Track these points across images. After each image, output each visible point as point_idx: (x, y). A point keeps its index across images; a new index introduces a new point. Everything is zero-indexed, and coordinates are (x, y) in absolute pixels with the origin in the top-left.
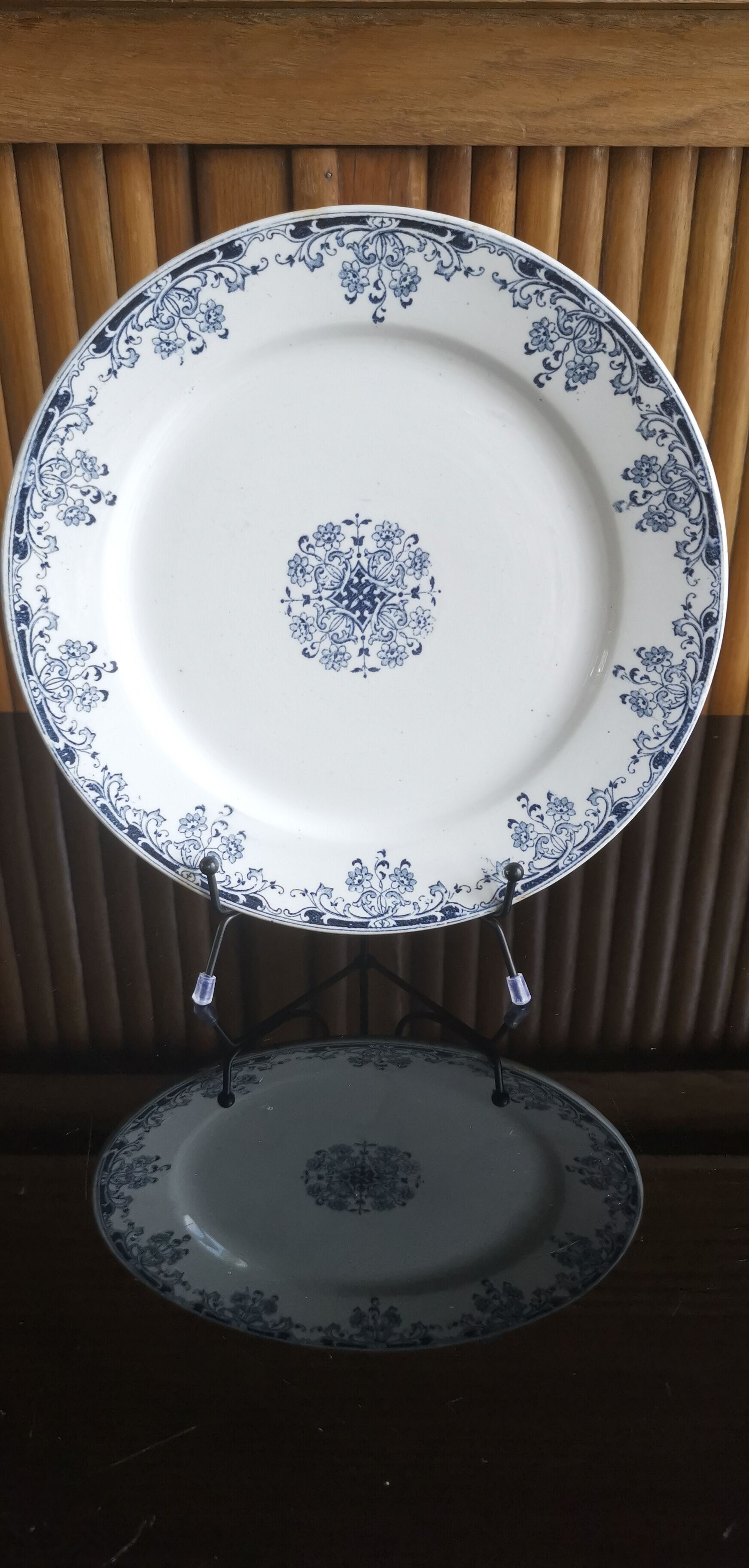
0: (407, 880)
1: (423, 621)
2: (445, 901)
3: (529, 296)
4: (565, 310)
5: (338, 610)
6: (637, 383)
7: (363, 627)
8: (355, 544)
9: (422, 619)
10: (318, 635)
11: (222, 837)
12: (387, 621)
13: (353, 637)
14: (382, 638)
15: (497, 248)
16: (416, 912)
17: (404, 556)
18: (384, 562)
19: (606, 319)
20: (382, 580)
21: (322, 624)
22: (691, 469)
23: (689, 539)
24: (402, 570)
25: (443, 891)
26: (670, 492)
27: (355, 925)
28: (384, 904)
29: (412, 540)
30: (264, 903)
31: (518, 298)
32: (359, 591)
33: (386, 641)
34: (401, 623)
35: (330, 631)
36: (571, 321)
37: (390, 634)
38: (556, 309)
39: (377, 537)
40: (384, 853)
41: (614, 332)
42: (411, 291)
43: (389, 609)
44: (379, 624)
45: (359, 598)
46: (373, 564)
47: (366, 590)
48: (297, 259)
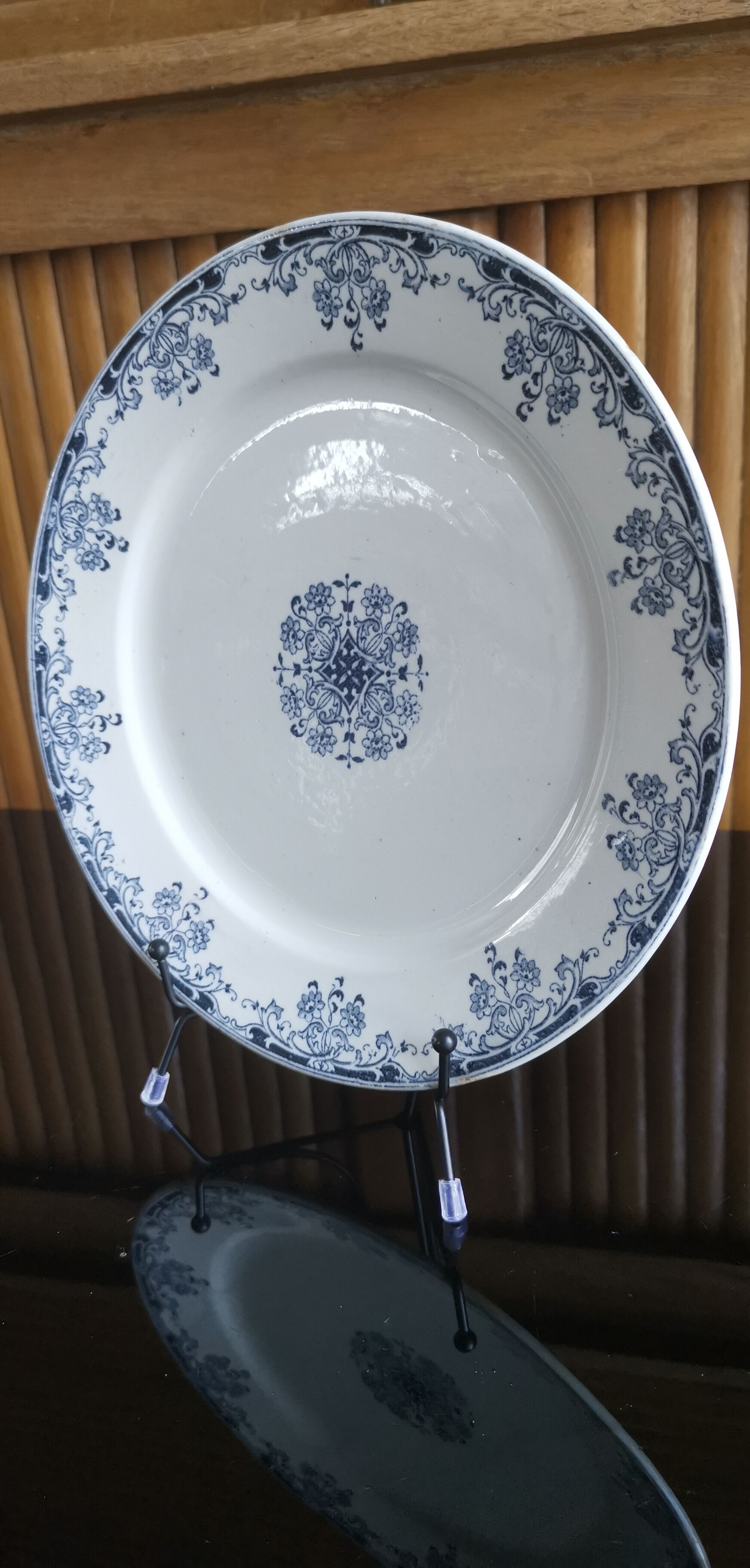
0: (357, 1020)
1: (409, 709)
2: (388, 1059)
3: (498, 304)
4: (536, 319)
5: (327, 685)
6: (622, 411)
7: (350, 707)
8: (345, 610)
9: (408, 706)
10: (306, 712)
11: (192, 922)
12: (373, 704)
13: (339, 719)
14: (368, 723)
15: (459, 247)
16: (357, 1062)
17: (393, 629)
18: (373, 634)
19: (580, 327)
20: (370, 655)
21: (310, 699)
22: (688, 528)
23: (688, 627)
24: (390, 646)
25: (389, 1045)
26: (666, 560)
27: (296, 1059)
28: (328, 1043)
29: (400, 609)
30: (215, 1007)
31: (488, 309)
32: (347, 666)
33: (372, 728)
34: (388, 708)
35: (318, 708)
36: (545, 333)
37: (376, 720)
38: (528, 318)
39: (366, 603)
40: (341, 981)
41: (591, 343)
42: (382, 310)
43: (377, 690)
44: (365, 707)
45: (347, 674)
46: (361, 634)
47: (355, 665)
48: (271, 283)
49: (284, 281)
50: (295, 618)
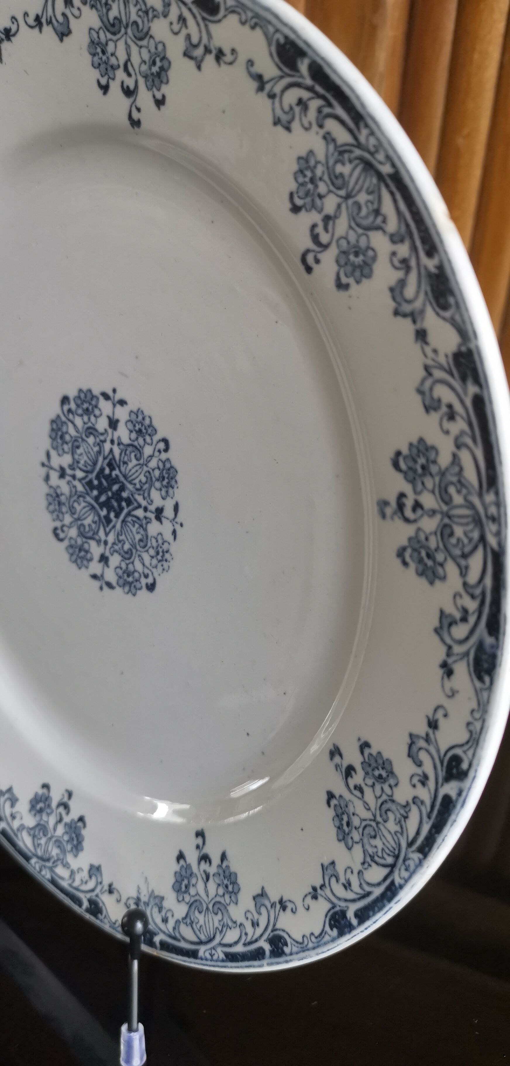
0: (77, 840)
1: (161, 554)
2: (95, 892)
3: (291, 108)
4: (334, 140)
5: (88, 498)
6: (424, 305)
7: (107, 530)
8: (110, 426)
9: (160, 550)
10: (68, 519)
12: (129, 535)
13: (97, 537)
14: (122, 552)
15: (250, 14)
16: (70, 882)
17: (153, 463)
18: (134, 462)
19: (386, 169)
20: (130, 482)
21: (72, 506)
22: (480, 495)
23: (458, 615)
24: (150, 480)
25: (99, 879)
26: (446, 521)
27: (21, 852)
28: (49, 850)
29: (162, 446)
31: (279, 112)
32: (108, 486)
33: (125, 559)
34: (142, 544)
35: (79, 519)
36: (343, 164)
37: (130, 552)
38: (325, 138)
39: (130, 426)
40: (69, 795)
41: (398, 196)
42: (162, 82)
43: (134, 522)
44: (121, 535)
45: (107, 494)
46: (124, 458)
47: (115, 487)
48: (44, 20)
49: (57, 21)
50: (64, 419)
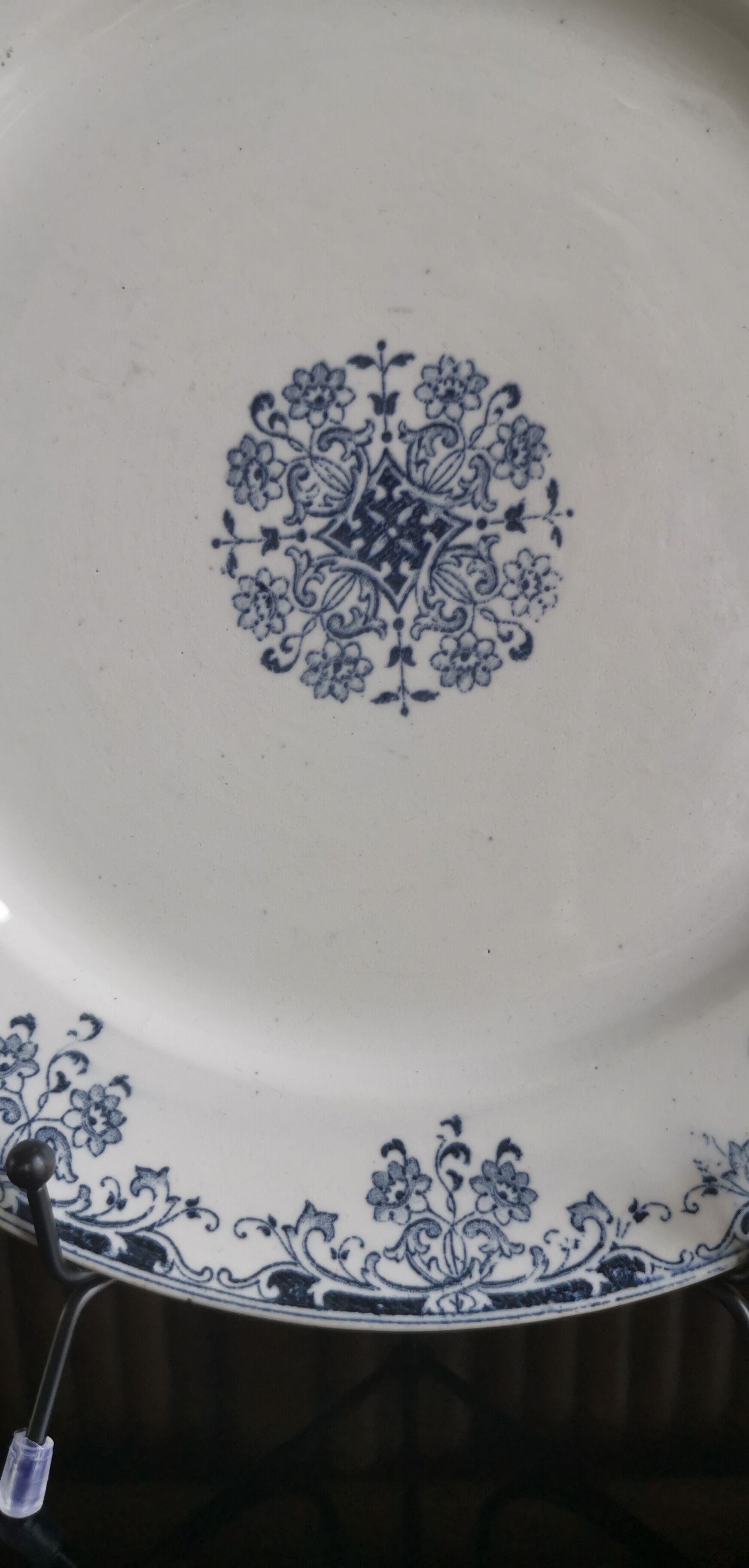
0: (515, 1190)
1: (533, 583)
2: (608, 1244)
5: (342, 562)
7: (398, 599)
8: (378, 409)
9: (530, 578)
10: (296, 621)
11: (74, 1092)
12: (451, 585)
13: (376, 624)
14: (441, 623)
16: (540, 1271)
17: (488, 436)
18: (442, 451)
20: (439, 492)
21: (305, 593)
24: (483, 469)
25: (603, 1217)
27: (392, 1307)
28: (459, 1253)
29: (503, 399)
30: (171, 1255)
32: (387, 519)
33: (451, 631)
34: (484, 587)
35: (324, 609)
37: (460, 614)
39: (426, 393)
40: (456, 1124)
43: (456, 557)
44: (434, 593)
45: (387, 535)
46: (417, 455)
47: (404, 516)
50: (260, 437)
